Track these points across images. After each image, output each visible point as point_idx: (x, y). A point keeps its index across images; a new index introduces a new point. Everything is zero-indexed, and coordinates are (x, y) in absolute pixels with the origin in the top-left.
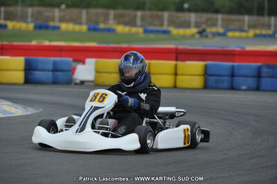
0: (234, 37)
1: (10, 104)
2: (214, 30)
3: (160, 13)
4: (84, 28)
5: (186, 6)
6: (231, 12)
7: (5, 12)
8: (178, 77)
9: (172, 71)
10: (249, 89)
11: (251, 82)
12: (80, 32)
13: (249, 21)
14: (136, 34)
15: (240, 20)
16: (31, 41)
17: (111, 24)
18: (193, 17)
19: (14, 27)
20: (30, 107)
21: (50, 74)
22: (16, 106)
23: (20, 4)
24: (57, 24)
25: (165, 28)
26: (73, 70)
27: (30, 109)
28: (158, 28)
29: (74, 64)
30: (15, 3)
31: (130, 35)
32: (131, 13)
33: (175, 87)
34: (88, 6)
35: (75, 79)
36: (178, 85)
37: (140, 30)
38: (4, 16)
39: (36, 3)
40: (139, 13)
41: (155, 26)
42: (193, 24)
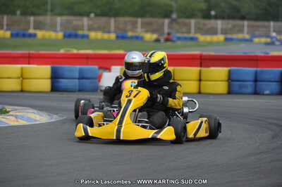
0: (260, 43)
1: (35, 111)
2: (240, 36)
3: (187, 21)
4: (113, 36)
5: (213, 13)
6: (257, 18)
7: (35, 21)
8: (202, 82)
9: (196, 76)
10: (272, 94)
11: (275, 86)
12: (109, 41)
13: (274, 27)
15: (265, 27)
16: (59, 50)
17: (139, 31)
18: (219, 24)
19: (44, 35)
20: (57, 114)
21: (77, 81)
22: (41, 113)
23: (49, 13)
24: (86, 32)
25: (192, 35)
26: (100, 77)
27: (55, 116)
28: (186, 35)
29: (101, 71)
30: (44, 13)
32: (160, 20)
33: (200, 93)
34: (116, 14)
35: (101, 87)
36: (202, 91)
38: (34, 25)
39: (66, 12)
40: (167, 21)
41: (183, 33)
42: (219, 31)
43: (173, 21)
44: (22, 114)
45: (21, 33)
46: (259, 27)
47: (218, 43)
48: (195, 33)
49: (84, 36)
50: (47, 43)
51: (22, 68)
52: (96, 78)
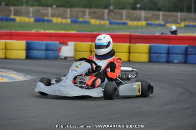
1: (15, 73)
2: (157, 22)
3: (120, 11)
4: (69, 21)
5: (138, 6)
6: (169, 10)
7: (14, 10)
8: (131, 54)
9: (127, 50)
10: (179, 63)
11: (181, 57)
12: (66, 24)
13: (181, 16)
14: (104, 25)
15: (174, 16)
16: (31, 30)
17: (87, 18)
18: (143, 13)
19: (20, 20)
20: (30, 75)
21: (44, 52)
22: (19, 74)
23: (24, 4)
24: (50, 18)
25: (124, 21)
26: (59, 50)
27: (28, 76)
28: (120, 21)
29: (60, 45)
30: (21, 4)
31: (100, 25)
32: (101, 11)
34: (71, 6)
35: (61, 56)
36: (131, 60)
37: (107, 22)
38: (14, 12)
39: (36, 3)
40: (106, 11)
41: (117, 19)
42: (143, 18)
43: (110, 11)
44: (6, 74)
45: (5, 18)
46: (170, 16)
47: (142, 27)
48: (126, 19)
49: (48, 21)
50: (23, 25)
51: (6, 43)
52: (57, 50)
